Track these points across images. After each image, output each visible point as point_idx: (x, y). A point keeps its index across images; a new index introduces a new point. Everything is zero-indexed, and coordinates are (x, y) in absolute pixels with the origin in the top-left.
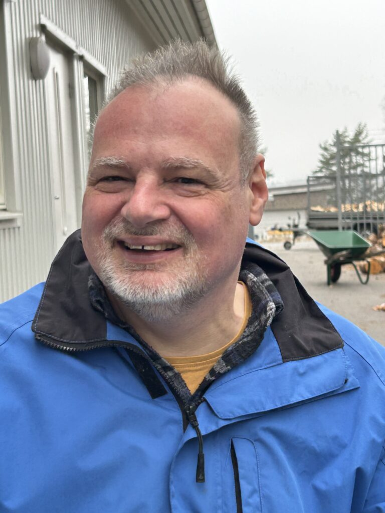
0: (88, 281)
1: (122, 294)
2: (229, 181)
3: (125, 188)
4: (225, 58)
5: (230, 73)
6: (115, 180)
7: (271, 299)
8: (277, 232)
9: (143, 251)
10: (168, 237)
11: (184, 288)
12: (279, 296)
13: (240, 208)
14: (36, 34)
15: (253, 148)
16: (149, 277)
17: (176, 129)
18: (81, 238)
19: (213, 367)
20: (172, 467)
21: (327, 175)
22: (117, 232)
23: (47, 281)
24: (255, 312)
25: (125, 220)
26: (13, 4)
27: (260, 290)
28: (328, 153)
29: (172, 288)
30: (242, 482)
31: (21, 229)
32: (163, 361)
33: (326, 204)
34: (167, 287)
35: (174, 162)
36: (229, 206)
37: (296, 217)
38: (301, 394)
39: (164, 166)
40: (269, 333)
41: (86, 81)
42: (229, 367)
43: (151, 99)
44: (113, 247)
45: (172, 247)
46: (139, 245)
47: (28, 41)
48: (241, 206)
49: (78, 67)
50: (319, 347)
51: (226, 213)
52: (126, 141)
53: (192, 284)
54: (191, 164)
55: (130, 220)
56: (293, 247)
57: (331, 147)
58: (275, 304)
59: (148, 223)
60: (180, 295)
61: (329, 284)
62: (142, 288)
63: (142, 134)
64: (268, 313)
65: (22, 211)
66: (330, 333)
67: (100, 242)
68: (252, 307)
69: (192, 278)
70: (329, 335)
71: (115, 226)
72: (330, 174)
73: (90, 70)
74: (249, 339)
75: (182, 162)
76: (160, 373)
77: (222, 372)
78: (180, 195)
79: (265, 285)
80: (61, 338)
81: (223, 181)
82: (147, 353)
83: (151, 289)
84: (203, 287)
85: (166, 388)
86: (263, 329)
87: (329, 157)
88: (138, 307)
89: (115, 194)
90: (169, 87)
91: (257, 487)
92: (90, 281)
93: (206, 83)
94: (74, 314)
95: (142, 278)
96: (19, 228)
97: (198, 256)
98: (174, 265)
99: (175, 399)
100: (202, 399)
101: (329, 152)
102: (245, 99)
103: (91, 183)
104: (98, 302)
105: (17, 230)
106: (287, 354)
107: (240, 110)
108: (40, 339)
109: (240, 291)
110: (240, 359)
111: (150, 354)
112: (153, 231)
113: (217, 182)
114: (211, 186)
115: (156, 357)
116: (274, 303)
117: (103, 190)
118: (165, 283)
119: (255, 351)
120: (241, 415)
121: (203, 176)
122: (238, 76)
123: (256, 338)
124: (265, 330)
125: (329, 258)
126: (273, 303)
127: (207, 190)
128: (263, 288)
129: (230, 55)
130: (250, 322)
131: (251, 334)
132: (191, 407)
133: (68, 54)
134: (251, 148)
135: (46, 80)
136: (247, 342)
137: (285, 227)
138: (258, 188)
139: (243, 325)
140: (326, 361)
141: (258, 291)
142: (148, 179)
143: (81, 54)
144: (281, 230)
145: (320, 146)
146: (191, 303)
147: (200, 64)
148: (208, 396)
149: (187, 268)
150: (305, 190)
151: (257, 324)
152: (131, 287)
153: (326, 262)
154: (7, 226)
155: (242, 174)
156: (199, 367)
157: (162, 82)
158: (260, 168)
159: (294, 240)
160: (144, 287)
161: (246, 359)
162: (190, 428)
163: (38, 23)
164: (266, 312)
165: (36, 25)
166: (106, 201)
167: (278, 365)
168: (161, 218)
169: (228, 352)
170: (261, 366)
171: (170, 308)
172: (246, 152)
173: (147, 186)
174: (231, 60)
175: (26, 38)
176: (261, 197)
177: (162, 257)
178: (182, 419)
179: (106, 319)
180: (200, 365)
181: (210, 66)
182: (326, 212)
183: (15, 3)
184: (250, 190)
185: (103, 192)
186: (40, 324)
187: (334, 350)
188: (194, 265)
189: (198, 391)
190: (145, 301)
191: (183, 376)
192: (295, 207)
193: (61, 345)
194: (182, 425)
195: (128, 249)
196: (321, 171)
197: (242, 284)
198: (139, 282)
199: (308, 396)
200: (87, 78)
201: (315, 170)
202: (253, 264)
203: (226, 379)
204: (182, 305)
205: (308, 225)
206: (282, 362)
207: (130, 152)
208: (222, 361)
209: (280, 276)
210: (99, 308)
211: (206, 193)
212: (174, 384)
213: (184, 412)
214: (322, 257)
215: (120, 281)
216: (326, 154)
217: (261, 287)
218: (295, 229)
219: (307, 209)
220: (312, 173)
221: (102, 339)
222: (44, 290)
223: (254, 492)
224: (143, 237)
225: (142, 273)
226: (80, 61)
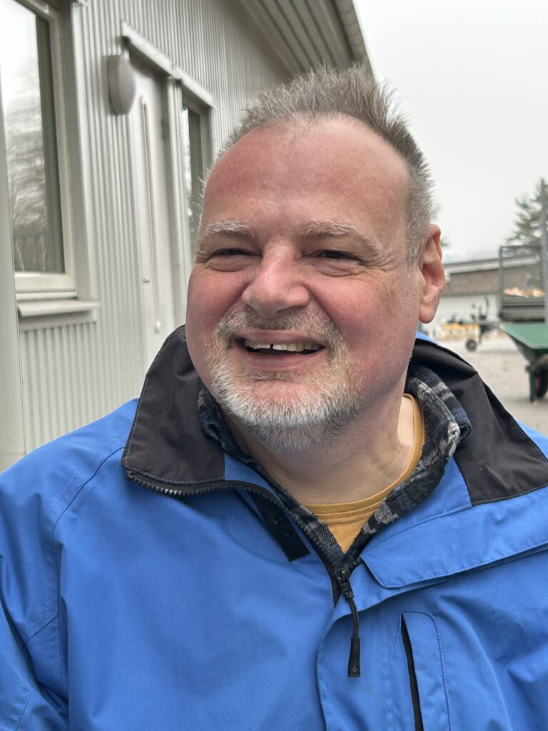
0: (197, 398)
1: (241, 414)
2: (393, 257)
3: (248, 265)
4: (388, 92)
5: (394, 112)
6: (233, 254)
7: (453, 418)
8: (456, 327)
9: (272, 353)
10: (306, 333)
11: (328, 405)
12: (465, 414)
13: (407, 296)
14: (116, 50)
15: (425, 215)
16: (281, 389)
17: (320, 183)
18: (185, 338)
19: (373, 514)
20: (320, 656)
21: (527, 244)
22: (236, 325)
23: (140, 399)
24: (431, 438)
25: (248, 308)
26: (84, 8)
27: (437, 406)
28: (529, 213)
29: (311, 405)
30: (418, 673)
31: (98, 324)
32: (302, 510)
33: (525, 285)
34: (305, 404)
35: (317, 226)
36: (392, 292)
37: (484, 305)
38: (500, 549)
39: (302, 233)
40: (452, 466)
41: (184, 115)
42: (396, 516)
43: (285, 142)
44: (229, 347)
45: (312, 348)
46: (266, 343)
47: (105, 60)
48: (407, 293)
49: (174, 96)
50: (523, 483)
51: (388, 301)
52: (251, 199)
53: (339, 400)
54: (340, 230)
55: (256, 307)
56: (479, 348)
57: (533, 203)
58: (460, 425)
59: (280, 311)
60: (322, 416)
61: (532, 399)
62: (270, 405)
63: (274, 190)
64: (450, 438)
65: (99, 300)
66: (539, 463)
67: (212, 341)
68: (426, 430)
69: (340, 392)
70: (536, 467)
71: (233, 317)
72: (532, 242)
73: (191, 100)
74: (424, 475)
75: (329, 228)
76: (299, 526)
77: (385, 522)
78: (324, 273)
79: (444, 398)
80: (160, 477)
81: (383, 256)
82: (280, 498)
83: (282, 407)
84: (355, 404)
85: (308, 546)
86: (444, 460)
87: (529, 218)
88: (264, 432)
89: (233, 273)
90: (310, 127)
91: (440, 679)
92: (201, 398)
93: (361, 123)
94: (178, 444)
95: (270, 391)
96: (95, 323)
97: (348, 360)
98: (316, 373)
99: (321, 562)
100: (358, 560)
101: (530, 211)
102: (415, 148)
103: (200, 259)
104: (212, 427)
105: (92, 326)
106: (477, 494)
107: (408, 161)
108: (133, 478)
109: (407, 409)
110: (411, 503)
111: (285, 500)
112: (285, 323)
113: (376, 257)
114: (366, 262)
115: (292, 504)
116: (458, 423)
117: (216, 267)
118: (302, 399)
119: (432, 491)
120: (412, 582)
121: (357, 248)
122: (405, 116)
123: (433, 473)
124: (446, 462)
125: (532, 363)
126: (456, 424)
127: (362, 268)
128: (440, 402)
129: (394, 88)
130: (426, 452)
131: (427, 468)
132: (343, 572)
133: (160, 78)
134: (422, 214)
135: (130, 115)
136: (422, 480)
137: (468, 319)
138: (431, 271)
139: (412, 457)
140: (533, 503)
141: (434, 407)
142: (279, 252)
143: (178, 77)
144: (461, 323)
145: (518, 203)
146: (338, 427)
147: (352, 98)
148: (365, 556)
149: (333, 378)
150: (496, 265)
151: (434, 453)
152: (254, 403)
153: (528, 369)
154: (77, 320)
155: (410, 249)
156: (352, 518)
157: (301, 120)
158: (434, 244)
159: (480, 337)
160: (272, 403)
161: (419, 503)
162: (342, 600)
163: (118, 35)
164: (446, 437)
165: (116, 38)
166: (221, 283)
167: (466, 509)
168: (298, 303)
169: (395, 493)
170: (441, 513)
171: (307, 434)
172: (415, 219)
173: (279, 260)
174: (396, 95)
175: (102, 57)
176: (435, 283)
177: (298, 363)
178: (331, 588)
179: (223, 451)
180: (353, 514)
181: (367, 101)
182: (527, 297)
183: (87, 8)
184: (420, 273)
185: (217, 270)
186: (131, 457)
187: (544, 487)
188: (343, 373)
189: (352, 548)
190: (274, 424)
191: (331, 530)
192: (480, 289)
193: (161, 486)
194: (332, 597)
195: (250, 350)
196: (518, 238)
197: (410, 398)
198: (265, 397)
199: (509, 552)
200: (187, 111)
201: (509, 237)
202: (425, 369)
203: (390, 532)
204: (325, 430)
205: (502, 316)
206: (471, 506)
207: (256, 214)
208: (386, 507)
209: (463, 385)
210: (214, 435)
211: (360, 272)
212: (318, 540)
213: (333, 579)
214: (523, 362)
215: (239, 396)
216: (525, 213)
217: (437, 402)
218: (483, 322)
219: (499, 292)
220: (506, 241)
221: (219, 479)
222: (137, 410)
223: (437, 686)
224: (272, 332)
225: (270, 384)
226: (177, 87)
